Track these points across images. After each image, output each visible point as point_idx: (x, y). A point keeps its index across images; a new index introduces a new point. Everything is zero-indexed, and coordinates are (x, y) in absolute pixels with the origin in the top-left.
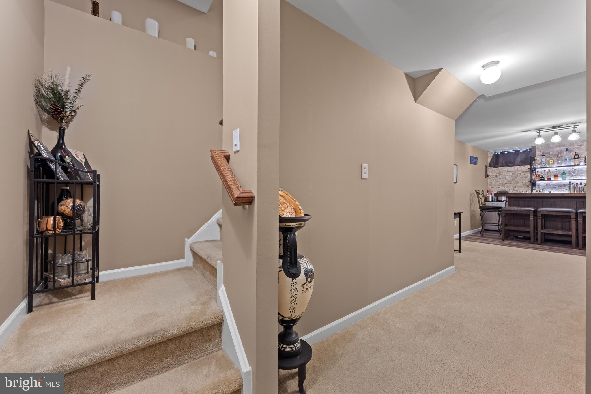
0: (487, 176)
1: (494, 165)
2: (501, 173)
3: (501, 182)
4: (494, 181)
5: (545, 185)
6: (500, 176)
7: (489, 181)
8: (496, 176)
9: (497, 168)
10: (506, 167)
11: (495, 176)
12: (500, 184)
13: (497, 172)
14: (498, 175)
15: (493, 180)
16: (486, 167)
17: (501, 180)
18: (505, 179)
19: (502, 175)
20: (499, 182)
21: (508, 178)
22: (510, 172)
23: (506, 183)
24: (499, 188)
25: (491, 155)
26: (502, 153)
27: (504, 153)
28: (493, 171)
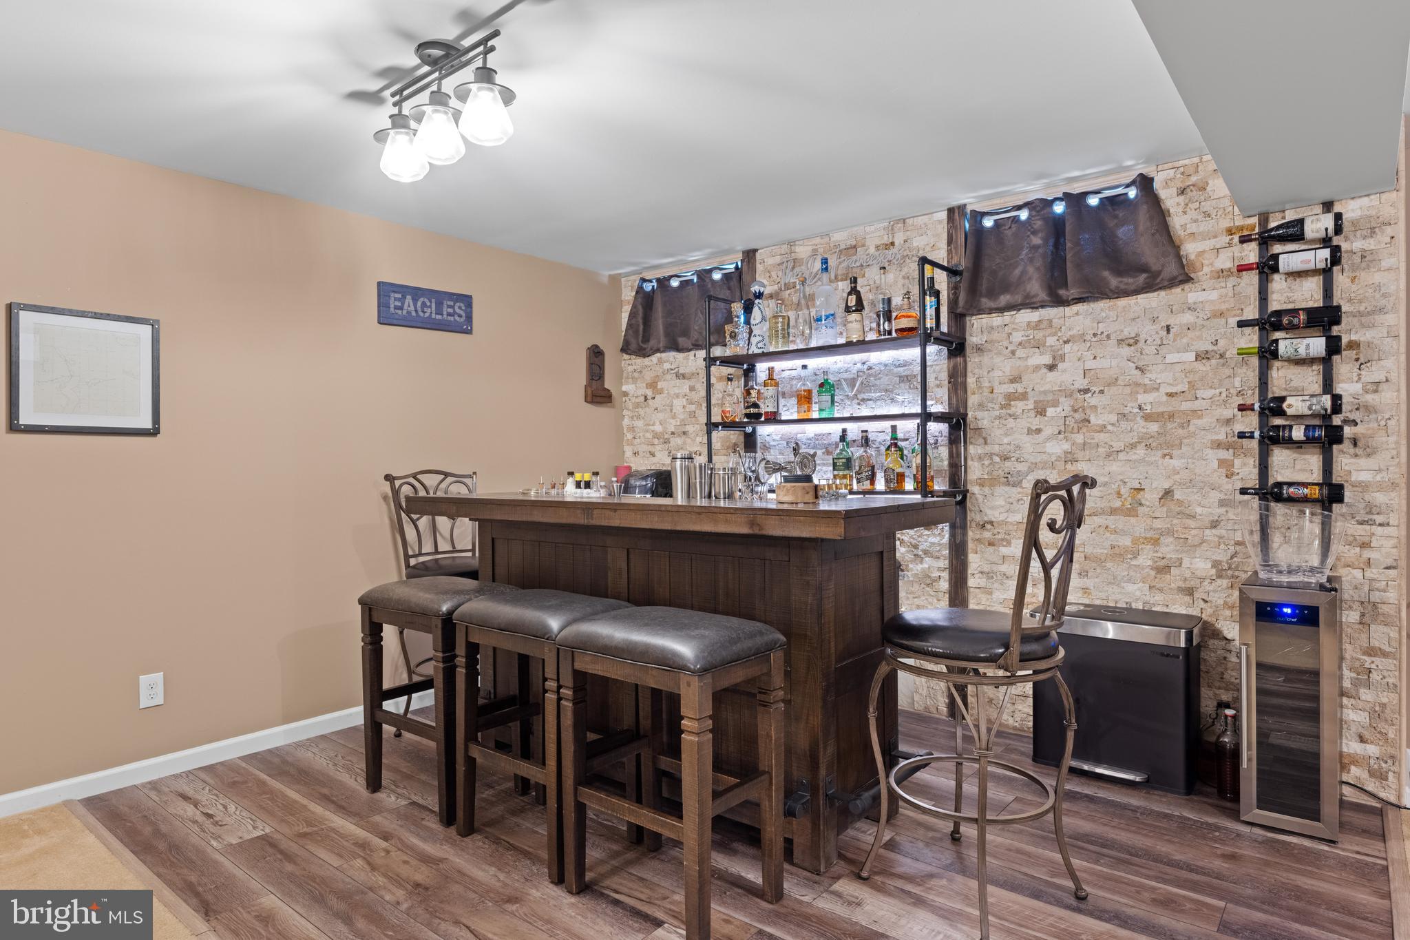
0: (598, 395)
1: (638, 344)
2: (660, 385)
3: (658, 428)
4: (639, 424)
5: (785, 443)
6: (657, 397)
7: (626, 422)
8: (646, 399)
9: (646, 361)
10: (672, 354)
11: (642, 399)
12: (656, 436)
13: (648, 376)
14: (649, 393)
15: (639, 417)
16: (596, 354)
17: (660, 416)
18: (671, 410)
19: (661, 392)
20: (652, 428)
21: (678, 404)
22: (684, 376)
23: (673, 433)
24: (653, 455)
25: (628, 295)
26: (663, 282)
27: (666, 283)
28: (636, 375)
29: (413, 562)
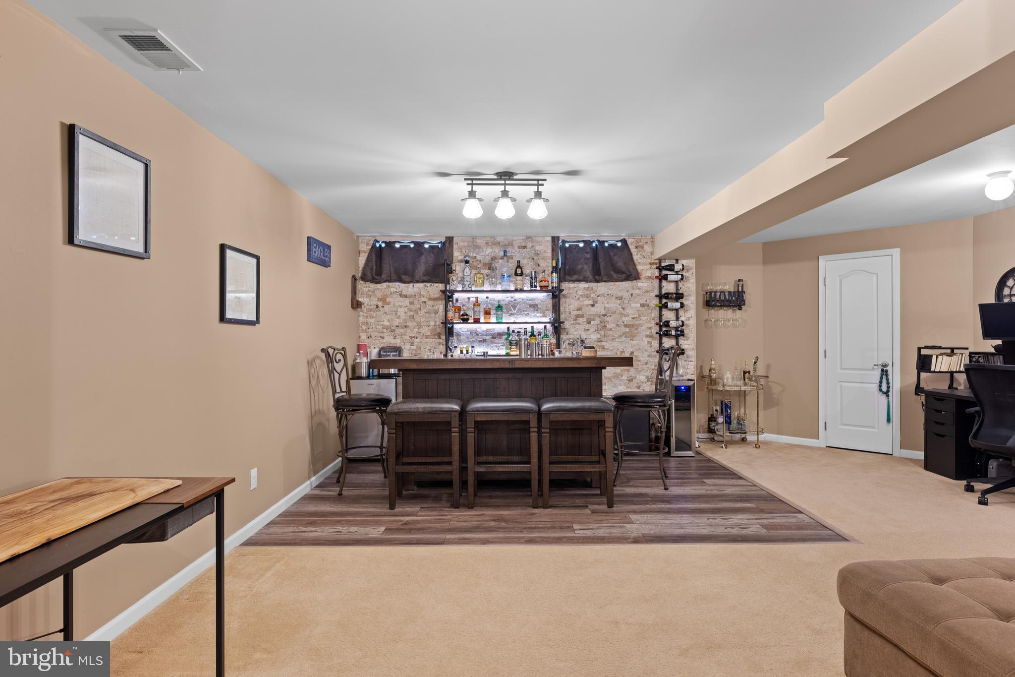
0: (356, 305)
1: (372, 276)
2: (388, 300)
3: (386, 323)
4: (372, 320)
5: (469, 333)
6: (385, 306)
7: (361, 319)
8: (377, 307)
9: (379, 286)
10: (397, 284)
11: (374, 307)
12: (385, 327)
13: (379, 294)
14: (380, 304)
15: (371, 317)
16: (354, 279)
17: (388, 317)
18: (396, 314)
19: (389, 303)
20: (382, 323)
21: (401, 311)
22: (405, 296)
23: (397, 326)
24: (383, 338)
25: (365, 248)
26: (390, 244)
27: (393, 245)
28: (370, 293)
29: (337, 396)
